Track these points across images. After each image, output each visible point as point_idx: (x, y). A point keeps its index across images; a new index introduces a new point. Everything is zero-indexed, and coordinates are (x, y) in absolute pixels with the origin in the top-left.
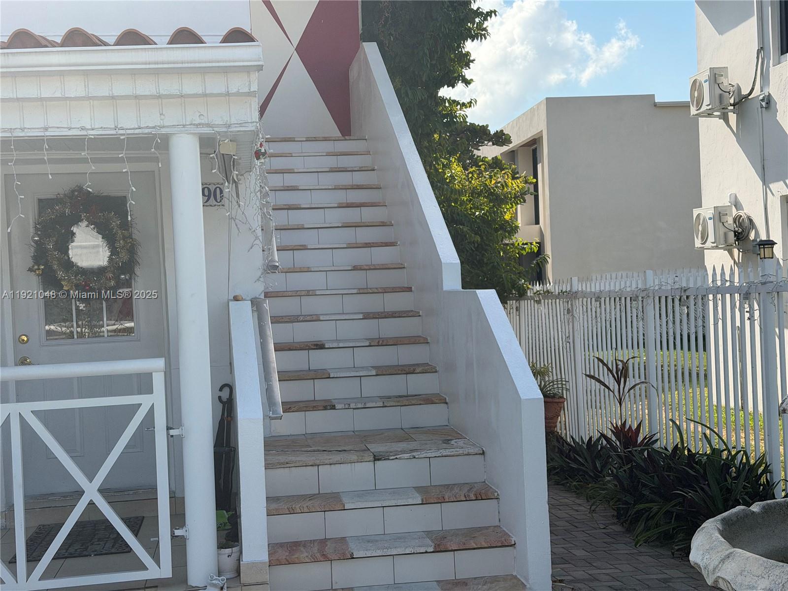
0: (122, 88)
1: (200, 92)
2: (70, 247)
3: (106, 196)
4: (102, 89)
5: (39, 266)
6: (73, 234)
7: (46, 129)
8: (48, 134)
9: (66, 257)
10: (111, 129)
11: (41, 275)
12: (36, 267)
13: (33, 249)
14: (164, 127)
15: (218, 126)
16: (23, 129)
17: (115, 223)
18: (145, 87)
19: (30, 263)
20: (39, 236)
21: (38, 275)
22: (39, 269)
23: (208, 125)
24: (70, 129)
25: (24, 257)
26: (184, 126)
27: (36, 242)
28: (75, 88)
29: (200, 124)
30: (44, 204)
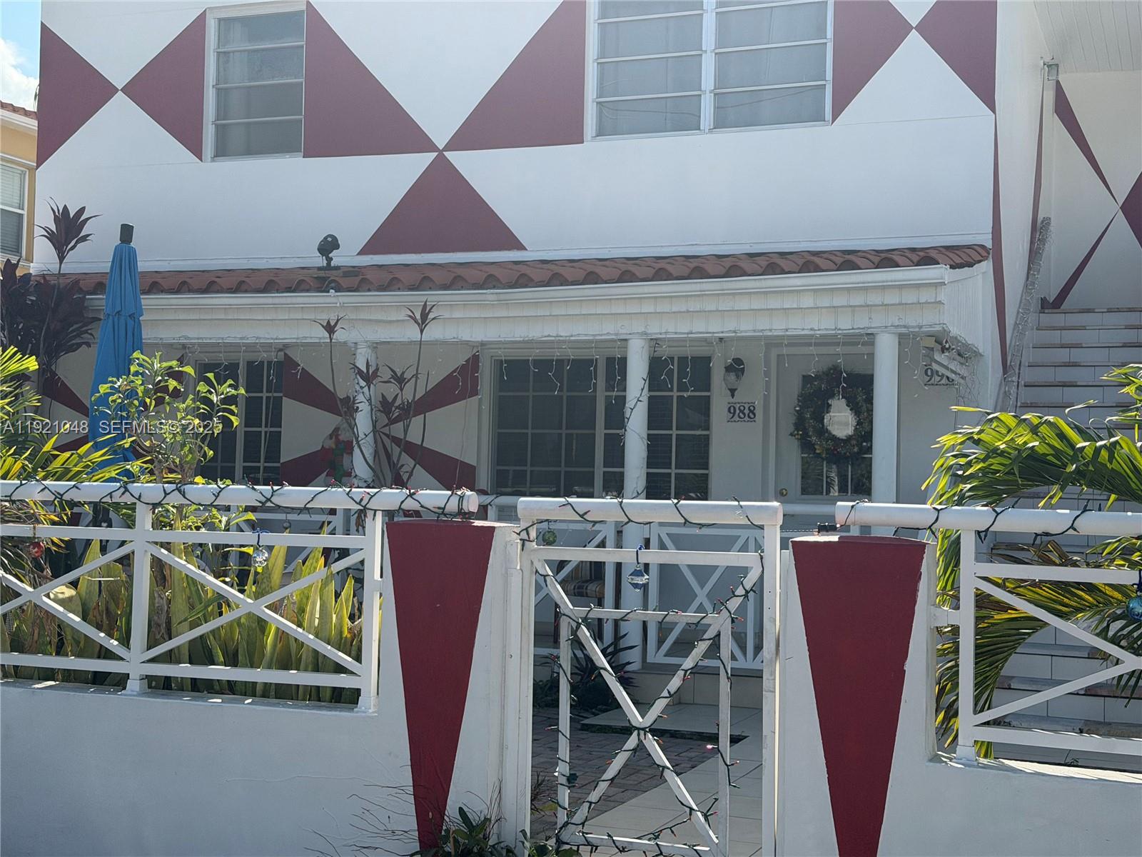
0: (840, 300)
1: (898, 302)
2: (825, 417)
3: (857, 374)
4: (825, 301)
5: (798, 431)
6: (829, 406)
7: (787, 330)
8: (787, 333)
9: (821, 426)
10: (833, 330)
11: (800, 439)
12: (796, 432)
13: (795, 418)
14: (871, 328)
15: (913, 327)
16: (771, 330)
17: (861, 398)
18: (857, 300)
19: (792, 428)
20: (800, 406)
21: (798, 439)
22: (798, 434)
23: (905, 327)
24: (803, 329)
25: (788, 424)
26: (886, 327)
27: (797, 411)
28: (808, 301)
29: (898, 326)
30: (806, 379)
